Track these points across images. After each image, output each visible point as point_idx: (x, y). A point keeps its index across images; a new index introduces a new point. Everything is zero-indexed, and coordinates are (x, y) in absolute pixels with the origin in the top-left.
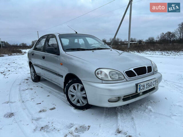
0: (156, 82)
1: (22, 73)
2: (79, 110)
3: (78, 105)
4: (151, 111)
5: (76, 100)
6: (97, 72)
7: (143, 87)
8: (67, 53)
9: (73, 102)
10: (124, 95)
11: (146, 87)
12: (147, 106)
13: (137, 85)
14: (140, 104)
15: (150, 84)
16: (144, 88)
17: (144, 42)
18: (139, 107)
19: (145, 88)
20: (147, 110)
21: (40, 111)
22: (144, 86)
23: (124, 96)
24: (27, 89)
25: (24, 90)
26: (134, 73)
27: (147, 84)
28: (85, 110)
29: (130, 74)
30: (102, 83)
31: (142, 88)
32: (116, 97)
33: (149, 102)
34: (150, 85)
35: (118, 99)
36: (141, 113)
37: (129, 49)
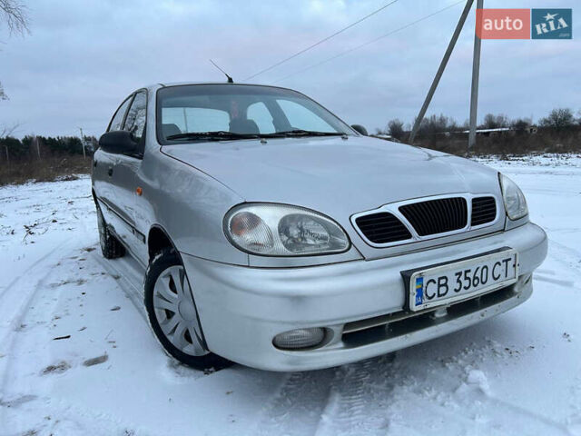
0: (511, 263)
1: (88, 227)
2: (192, 371)
3: (189, 350)
4: (480, 391)
5: (180, 331)
6: (230, 220)
7: (440, 286)
8: (166, 148)
9: (171, 339)
10: (343, 319)
11: (453, 284)
12: (467, 368)
13: (406, 277)
14: (439, 359)
15: (478, 275)
16: (443, 290)
17: (535, 126)
18: (432, 368)
19: (451, 292)
20: (464, 388)
21: (50, 369)
22: (442, 282)
23: (347, 326)
24: (65, 280)
25: (53, 286)
26: (399, 222)
27: (460, 274)
28: (212, 372)
29: (379, 228)
30: (248, 267)
31: (432, 289)
32: (307, 326)
33: (487, 349)
34: (475, 278)
35: (321, 334)
36: (435, 398)
37: (472, 149)
